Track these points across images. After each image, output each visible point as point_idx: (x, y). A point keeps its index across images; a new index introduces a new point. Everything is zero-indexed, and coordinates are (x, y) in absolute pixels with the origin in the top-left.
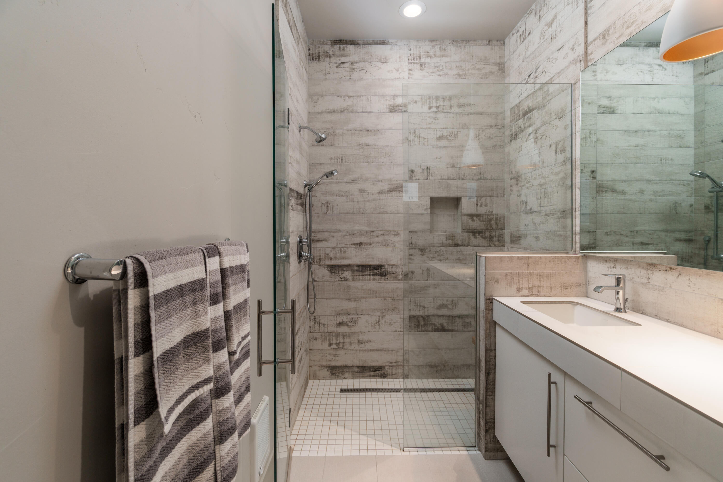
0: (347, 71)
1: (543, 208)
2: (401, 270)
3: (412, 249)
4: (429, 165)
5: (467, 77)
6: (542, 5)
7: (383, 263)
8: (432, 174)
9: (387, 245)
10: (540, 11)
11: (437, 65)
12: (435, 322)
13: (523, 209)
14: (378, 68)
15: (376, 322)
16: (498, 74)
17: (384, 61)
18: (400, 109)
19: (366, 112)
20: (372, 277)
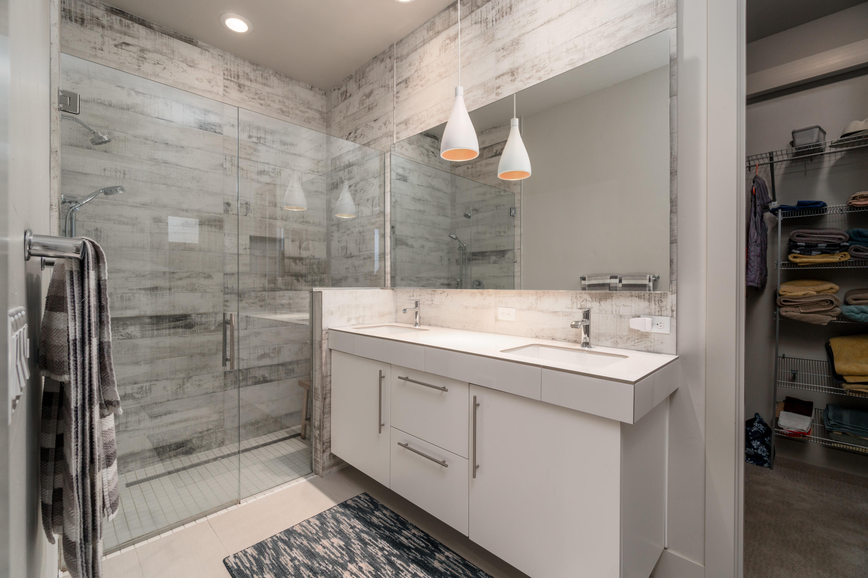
0: (134, 58)
1: (362, 253)
2: (214, 319)
3: (228, 294)
4: (248, 200)
5: (290, 116)
6: (362, 76)
7: (189, 313)
8: (252, 211)
9: (194, 290)
10: (359, 81)
11: (259, 92)
12: (255, 375)
13: (343, 254)
14: (182, 70)
15: (178, 386)
16: (320, 122)
17: (192, 65)
18: (213, 129)
19: (165, 120)
20: (172, 331)
